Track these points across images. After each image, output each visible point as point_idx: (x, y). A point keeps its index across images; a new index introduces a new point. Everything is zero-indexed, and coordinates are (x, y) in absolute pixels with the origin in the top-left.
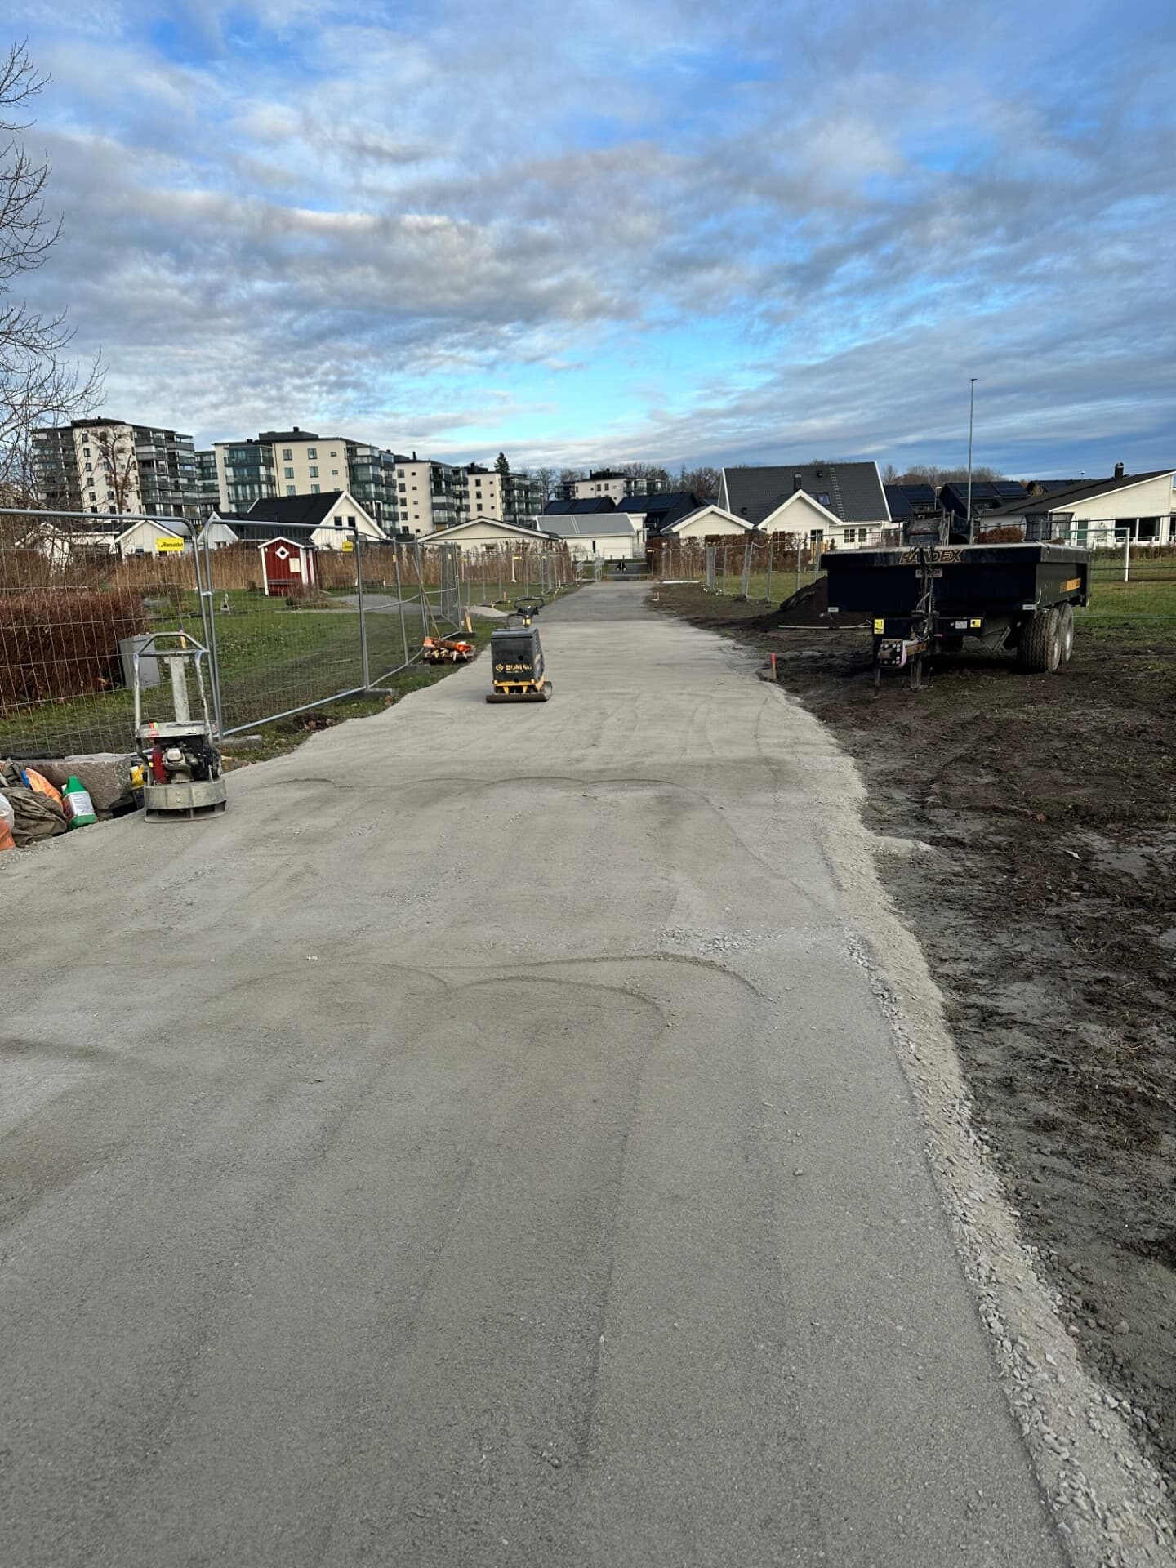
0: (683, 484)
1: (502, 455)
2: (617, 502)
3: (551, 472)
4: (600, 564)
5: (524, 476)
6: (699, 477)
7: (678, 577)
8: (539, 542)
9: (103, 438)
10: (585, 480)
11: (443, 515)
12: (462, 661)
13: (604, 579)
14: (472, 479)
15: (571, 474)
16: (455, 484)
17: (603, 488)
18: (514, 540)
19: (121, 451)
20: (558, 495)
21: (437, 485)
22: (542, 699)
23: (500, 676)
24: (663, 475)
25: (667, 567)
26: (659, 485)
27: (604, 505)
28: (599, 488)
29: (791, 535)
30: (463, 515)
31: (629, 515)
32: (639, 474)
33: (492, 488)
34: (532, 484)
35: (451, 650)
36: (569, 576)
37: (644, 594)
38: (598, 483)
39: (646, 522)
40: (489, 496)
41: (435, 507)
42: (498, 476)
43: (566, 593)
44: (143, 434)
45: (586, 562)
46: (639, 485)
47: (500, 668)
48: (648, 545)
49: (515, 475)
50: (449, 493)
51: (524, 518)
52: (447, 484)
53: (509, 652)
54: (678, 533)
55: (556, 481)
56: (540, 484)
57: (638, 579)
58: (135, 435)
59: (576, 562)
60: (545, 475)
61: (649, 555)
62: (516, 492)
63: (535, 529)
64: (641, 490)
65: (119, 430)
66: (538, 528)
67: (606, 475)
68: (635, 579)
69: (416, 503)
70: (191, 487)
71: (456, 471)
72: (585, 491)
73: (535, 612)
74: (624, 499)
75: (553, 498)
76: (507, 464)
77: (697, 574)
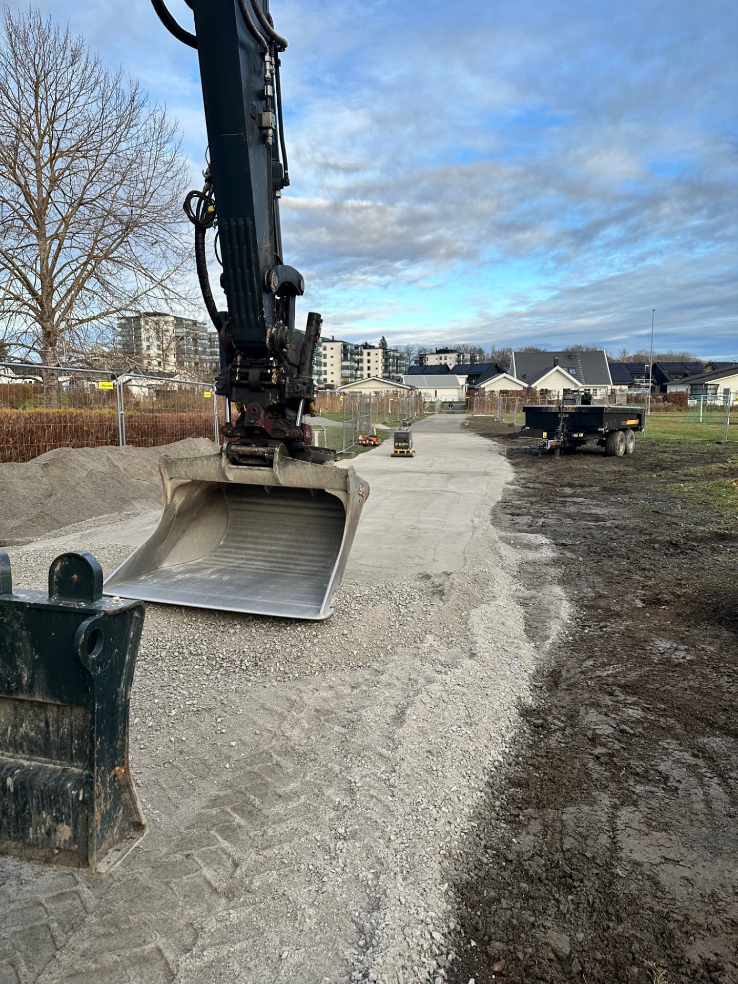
0: (492, 357)
1: (383, 338)
2: (451, 368)
3: (413, 349)
4: (439, 404)
5: (396, 351)
6: (503, 353)
7: (483, 413)
8: (406, 391)
9: (157, 323)
10: (433, 354)
11: (347, 372)
12: (375, 445)
13: (440, 412)
14: (365, 352)
15: (424, 350)
16: (355, 355)
17: (443, 358)
18: (392, 389)
19: (167, 331)
20: (416, 362)
21: (345, 355)
22: (412, 456)
23: (396, 447)
24: (481, 352)
25: (477, 407)
26: (478, 358)
27: (443, 370)
28: (441, 359)
29: (550, 391)
30: (359, 372)
31: (458, 376)
32: (466, 350)
33: (377, 357)
34: (401, 355)
35: (370, 441)
36: (421, 410)
37: (461, 421)
38: (440, 355)
39: (468, 380)
40: (375, 362)
41: (343, 368)
42: (381, 350)
43: (419, 420)
44: (179, 321)
45: (431, 402)
46: (466, 357)
47: (397, 444)
48: (467, 394)
49: (391, 350)
50: (352, 360)
51: (395, 375)
52: (351, 355)
53: (401, 438)
54: (484, 388)
55: (415, 354)
56: (406, 355)
57: (460, 413)
58: (175, 322)
59: (425, 402)
60: (409, 351)
61: (467, 399)
62: (391, 360)
63: (402, 383)
64: (466, 360)
65: (167, 318)
66: (404, 383)
67: (446, 351)
68: (458, 413)
69: (332, 365)
70: (204, 352)
71: (357, 347)
72: (432, 361)
73: (410, 424)
74: (456, 366)
75: (413, 363)
76: (386, 343)
77: (494, 411)
